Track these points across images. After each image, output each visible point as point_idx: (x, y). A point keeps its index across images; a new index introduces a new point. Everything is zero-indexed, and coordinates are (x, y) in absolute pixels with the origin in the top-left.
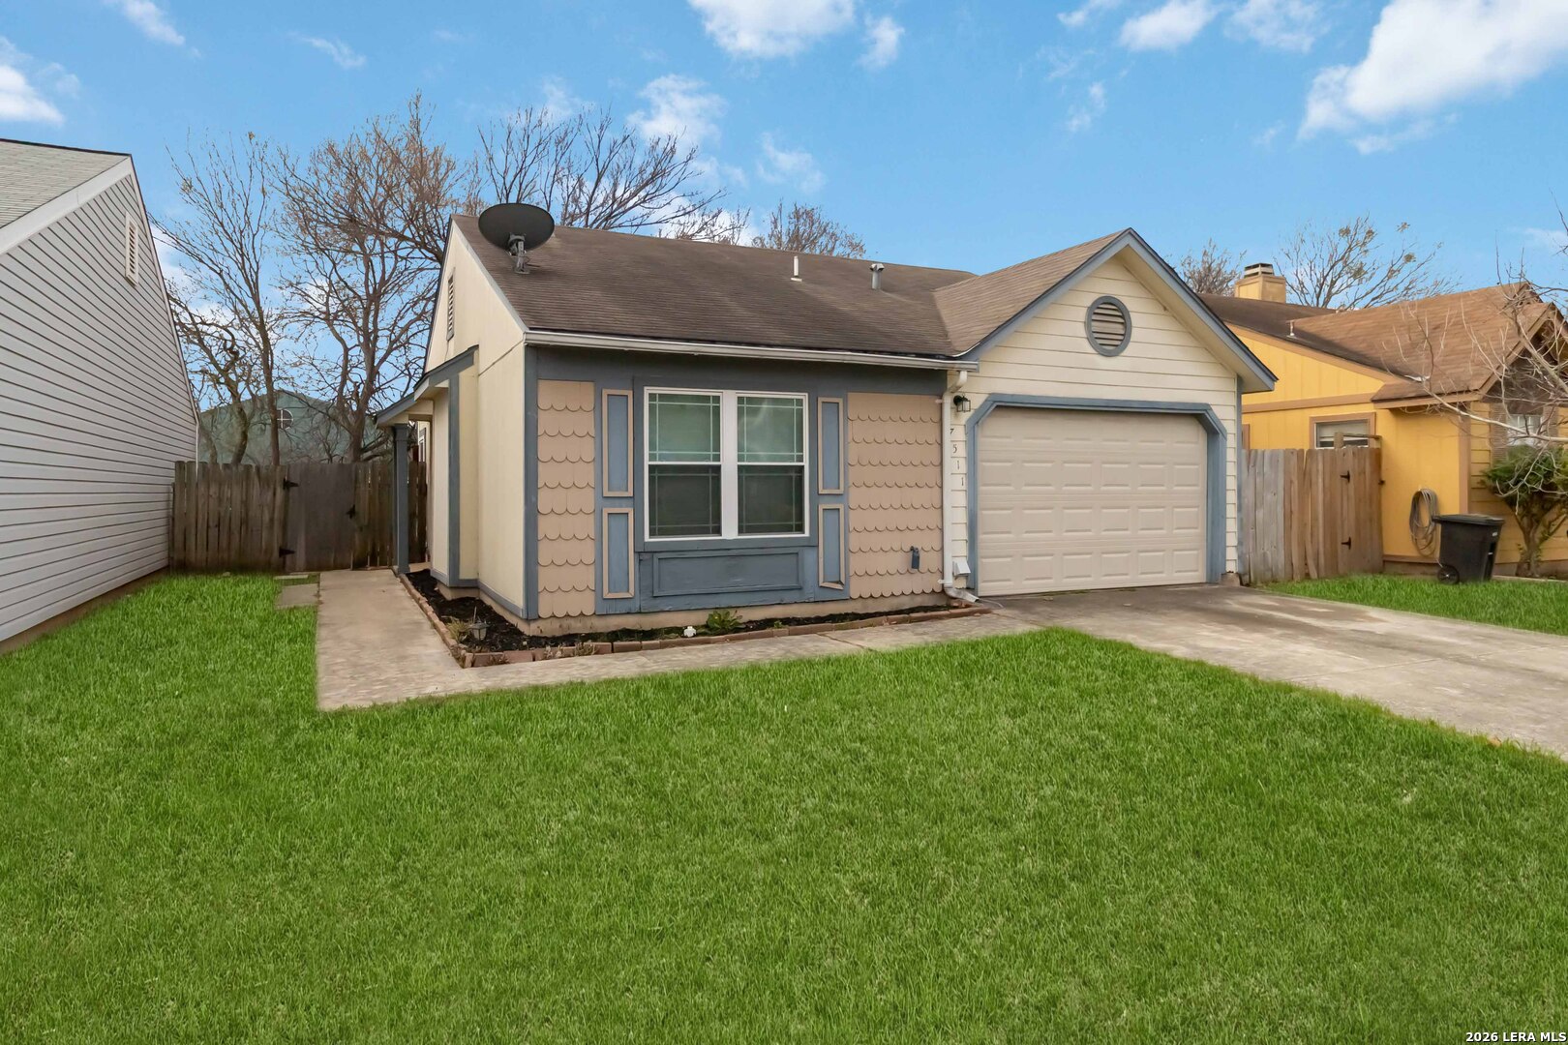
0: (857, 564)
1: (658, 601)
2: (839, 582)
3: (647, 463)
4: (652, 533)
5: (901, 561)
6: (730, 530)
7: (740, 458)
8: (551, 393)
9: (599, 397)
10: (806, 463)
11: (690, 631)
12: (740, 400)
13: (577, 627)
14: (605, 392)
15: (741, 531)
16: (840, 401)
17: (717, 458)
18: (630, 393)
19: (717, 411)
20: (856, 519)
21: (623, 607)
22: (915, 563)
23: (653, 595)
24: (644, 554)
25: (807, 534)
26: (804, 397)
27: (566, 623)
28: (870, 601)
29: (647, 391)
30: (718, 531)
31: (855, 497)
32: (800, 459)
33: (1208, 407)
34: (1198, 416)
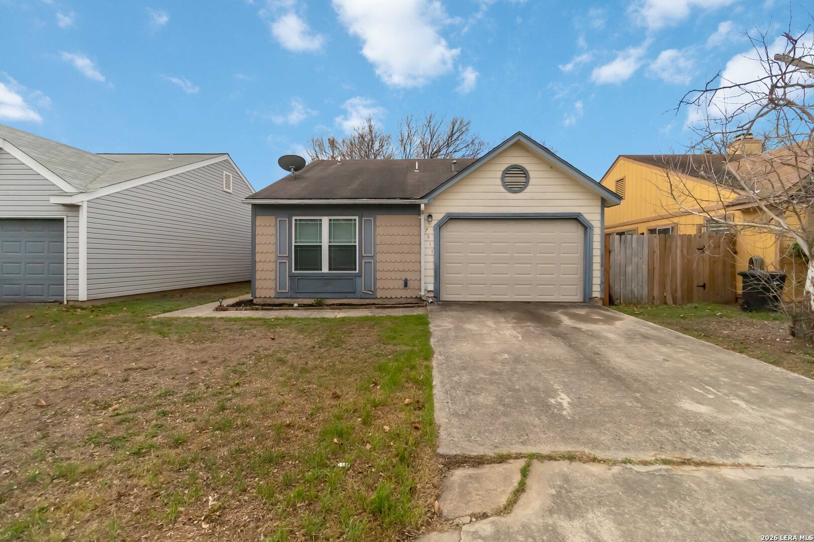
0: (379, 284)
1: (297, 294)
2: (371, 291)
3: (294, 244)
4: (296, 269)
5: (401, 284)
6: (325, 269)
7: (330, 242)
8: (260, 220)
9: (276, 220)
10: (357, 244)
11: (296, 305)
12: (330, 220)
13: (269, 301)
14: (278, 219)
15: (330, 269)
16: (372, 219)
17: (321, 242)
18: (287, 219)
19: (321, 224)
20: (379, 266)
21: (284, 296)
22: (406, 285)
23: (295, 291)
24: (292, 277)
25: (357, 271)
26: (357, 218)
27: (265, 299)
28: (386, 299)
29: (294, 218)
30: (321, 270)
31: (379, 257)
32: (355, 242)
33: (580, 214)
34: (575, 219)
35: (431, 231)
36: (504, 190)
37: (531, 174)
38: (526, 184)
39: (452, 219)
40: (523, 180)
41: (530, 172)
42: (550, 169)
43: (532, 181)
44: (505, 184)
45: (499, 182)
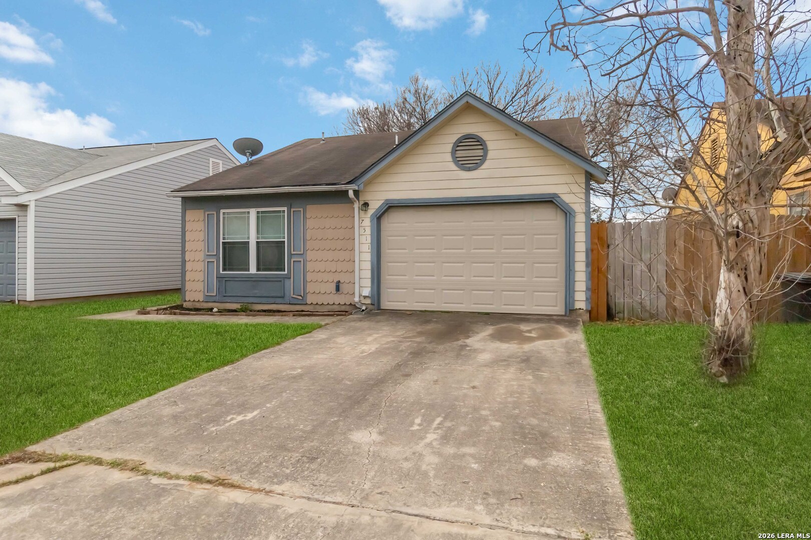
0: (310, 288)
1: (225, 298)
2: (301, 296)
3: (221, 241)
4: (224, 270)
5: (334, 286)
6: (253, 270)
7: (258, 238)
8: (191, 215)
9: (204, 213)
10: (286, 240)
11: (215, 310)
12: (258, 212)
13: (198, 306)
14: (207, 213)
15: (258, 270)
16: (302, 210)
17: (248, 238)
18: (215, 213)
19: (249, 217)
20: (310, 266)
21: (213, 299)
22: (338, 289)
23: (223, 294)
24: (220, 278)
25: (286, 272)
26: (285, 209)
27: (194, 303)
28: (317, 306)
29: (222, 211)
30: (249, 271)
31: (310, 255)
32: (283, 238)
33: (556, 195)
34: (549, 201)
35: (367, 222)
36: (456, 168)
37: (490, 145)
38: (484, 158)
39: (391, 207)
40: (480, 153)
41: (487, 142)
42: (514, 137)
43: (490, 155)
44: (456, 160)
45: (449, 157)
